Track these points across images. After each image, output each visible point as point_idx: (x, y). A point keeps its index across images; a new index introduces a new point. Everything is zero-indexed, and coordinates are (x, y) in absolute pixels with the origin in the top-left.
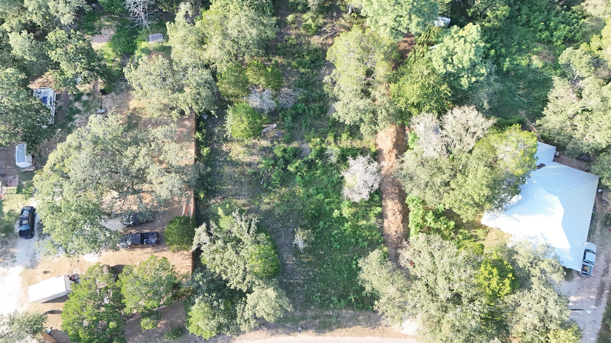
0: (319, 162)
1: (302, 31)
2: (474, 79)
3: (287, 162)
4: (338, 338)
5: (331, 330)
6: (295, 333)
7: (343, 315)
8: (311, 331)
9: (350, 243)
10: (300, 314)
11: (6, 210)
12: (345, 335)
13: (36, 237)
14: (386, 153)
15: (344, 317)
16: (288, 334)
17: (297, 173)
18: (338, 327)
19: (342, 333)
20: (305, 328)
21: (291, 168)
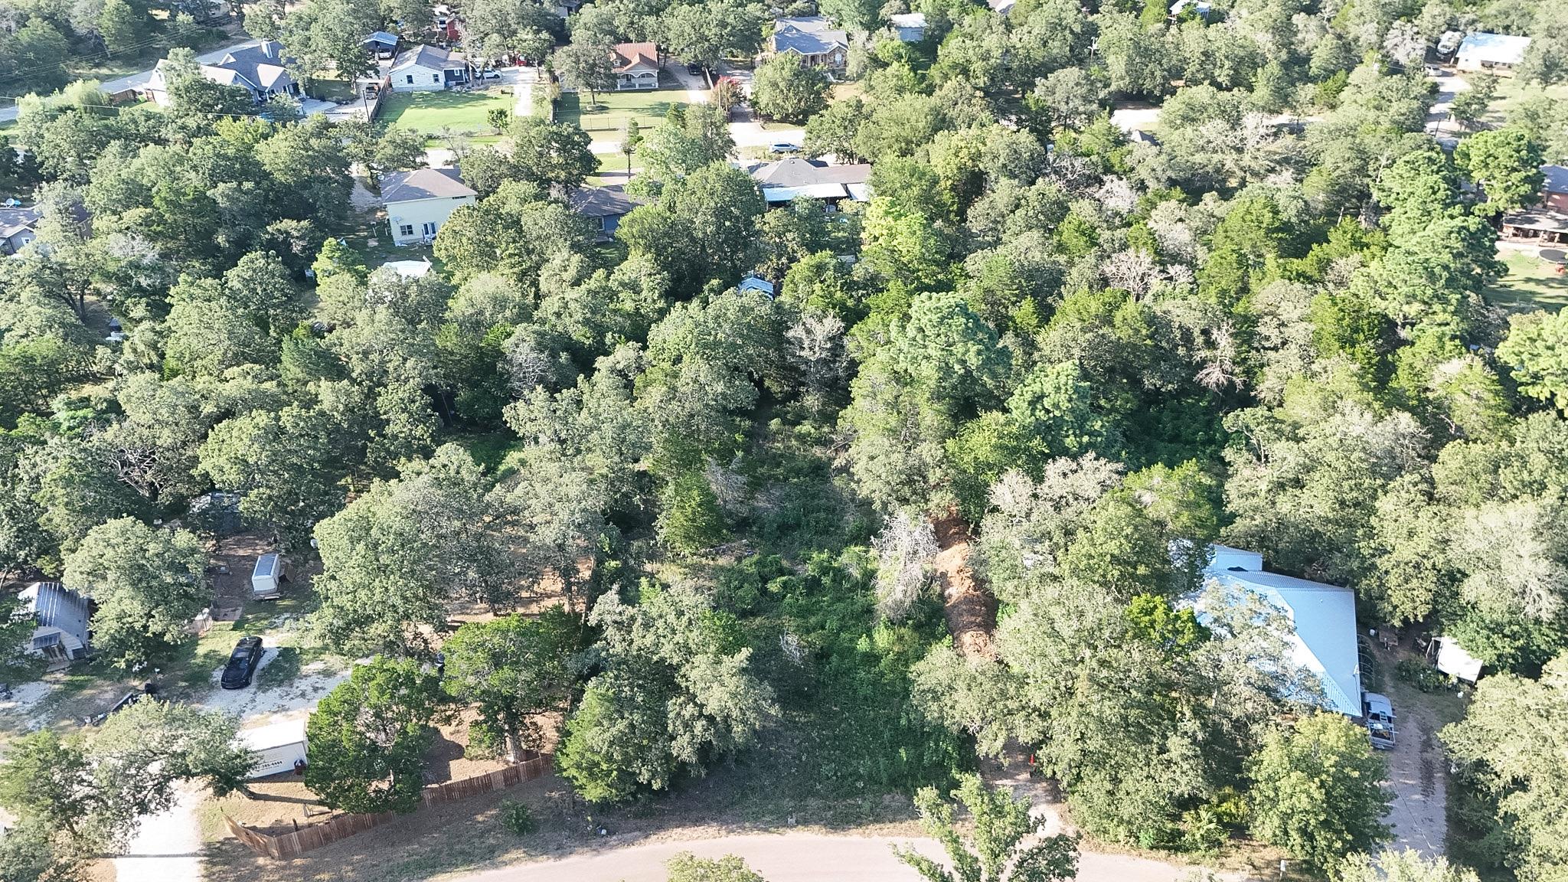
0: (826, 580)
1: (794, 442)
2: (1086, 439)
3: (765, 580)
4: (876, 837)
5: (860, 825)
6: (781, 830)
7: (886, 803)
8: (816, 828)
9: (894, 694)
10: (792, 804)
11: (201, 650)
12: (890, 834)
13: (252, 689)
14: (955, 574)
15: (886, 807)
16: (766, 830)
17: (784, 596)
18: (876, 821)
19: (885, 831)
20: (805, 822)
21: (774, 587)
